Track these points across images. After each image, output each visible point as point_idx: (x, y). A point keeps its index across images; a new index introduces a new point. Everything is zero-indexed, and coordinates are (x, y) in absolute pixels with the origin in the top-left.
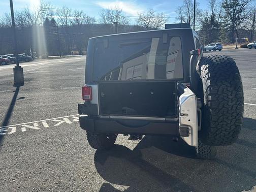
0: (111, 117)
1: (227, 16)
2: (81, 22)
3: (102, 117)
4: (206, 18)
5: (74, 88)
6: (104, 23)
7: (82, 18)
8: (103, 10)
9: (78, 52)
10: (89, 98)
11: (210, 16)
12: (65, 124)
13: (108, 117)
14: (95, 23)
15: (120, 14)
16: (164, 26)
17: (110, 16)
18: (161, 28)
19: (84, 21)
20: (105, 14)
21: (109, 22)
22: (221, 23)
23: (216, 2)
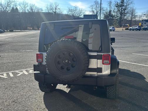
1: (118, 12)
2: (34, 10)
4: (106, 12)
5: (29, 51)
6: (48, 12)
9: (31, 28)
10: (41, 61)
11: (108, 11)
12: (24, 74)
14: (43, 11)
15: (57, 7)
16: (83, 15)
17: (51, 8)
18: (81, 17)
19: (35, 10)
20: (49, 7)
21: (51, 11)
22: (114, 15)
23: (112, 3)
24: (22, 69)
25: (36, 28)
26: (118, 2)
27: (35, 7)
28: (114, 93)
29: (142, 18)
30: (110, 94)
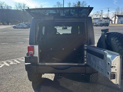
0: (46, 64)
1: (76, 12)
2: (3, 8)
3: (40, 64)
4: (66, 12)
5: (4, 44)
6: (16, 9)
7: (4, 6)
8: (16, 3)
9: (2, 23)
10: (33, 53)
11: (68, 11)
12: (5, 66)
13: (44, 64)
14: (12, 9)
15: (25, 5)
16: (48, 13)
17: (20, 6)
19: (5, 7)
20: (17, 5)
21: (19, 9)
22: (73, 14)
23: (71, 5)
24: (2, 61)
25: (6, 24)
26: (75, 4)
27: (4, 5)
28: (96, 78)
29: (93, 17)
30: (92, 79)
